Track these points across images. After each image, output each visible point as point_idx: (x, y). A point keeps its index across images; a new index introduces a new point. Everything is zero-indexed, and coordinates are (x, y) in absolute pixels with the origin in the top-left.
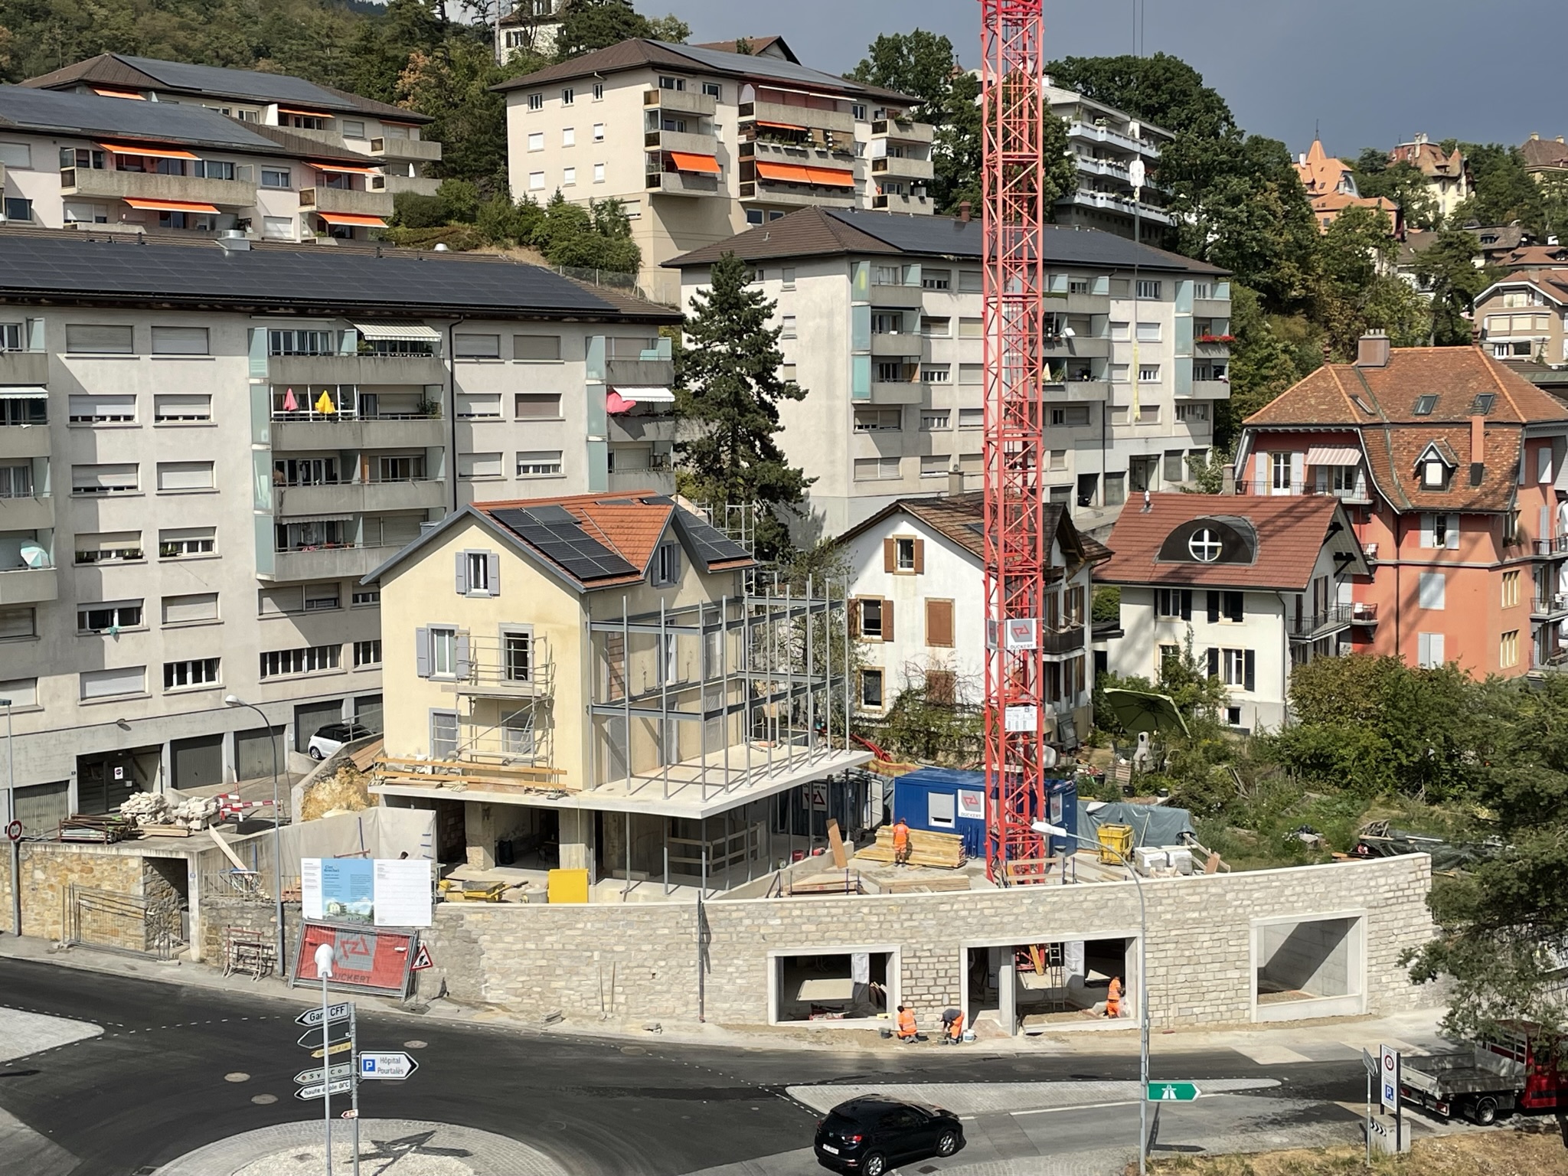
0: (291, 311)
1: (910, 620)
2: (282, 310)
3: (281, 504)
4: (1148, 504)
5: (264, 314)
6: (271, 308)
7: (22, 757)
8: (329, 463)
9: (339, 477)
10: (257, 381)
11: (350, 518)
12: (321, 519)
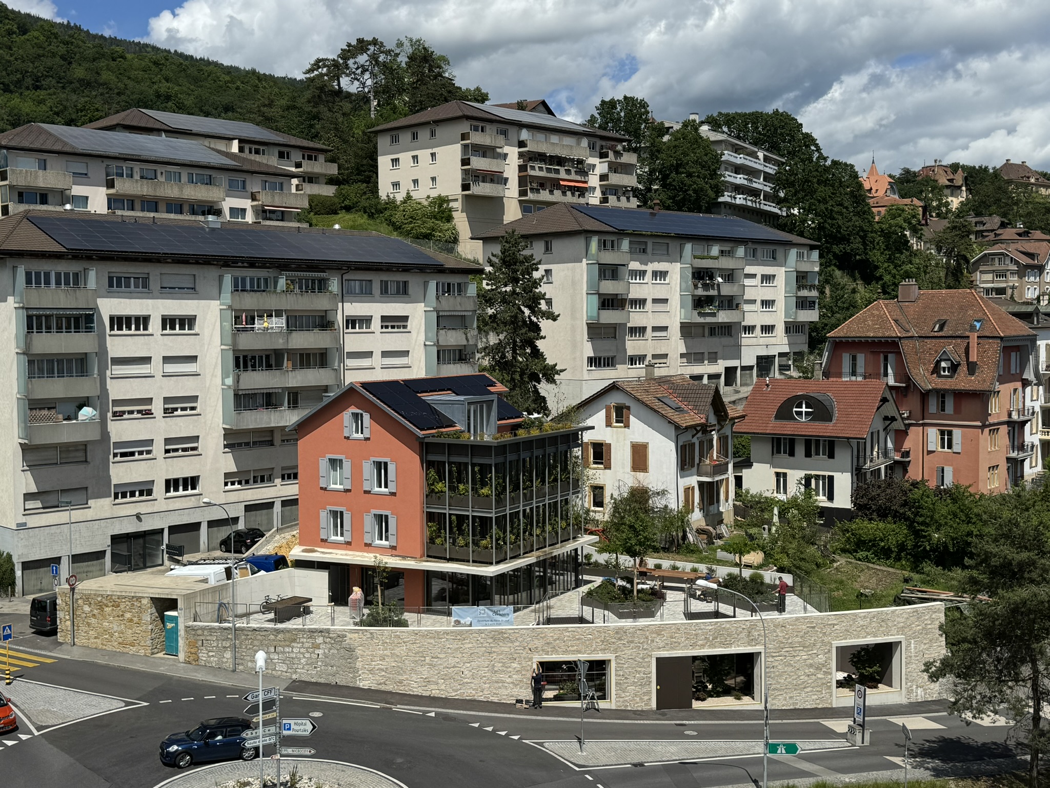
0: (246, 265)
1: (621, 456)
2: (240, 264)
3: (238, 382)
4: (768, 385)
5: (228, 266)
6: (233, 263)
7: (77, 535)
8: (268, 357)
9: (273, 365)
10: (224, 307)
11: (280, 391)
12: (262, 391)
